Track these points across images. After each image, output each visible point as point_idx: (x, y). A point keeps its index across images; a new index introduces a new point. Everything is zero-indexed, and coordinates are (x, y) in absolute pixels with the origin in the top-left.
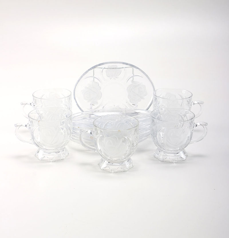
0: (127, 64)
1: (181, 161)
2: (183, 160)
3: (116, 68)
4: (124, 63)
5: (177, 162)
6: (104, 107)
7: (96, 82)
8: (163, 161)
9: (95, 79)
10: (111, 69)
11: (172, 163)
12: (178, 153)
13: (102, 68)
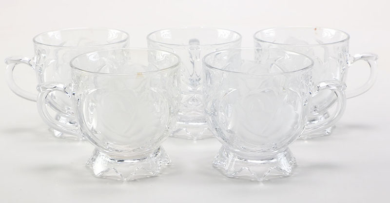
1: (280, 178)
2: (285, 177)
5: (269, 180)
8: (233, 178)
11: (257, 182)
12: (273, 159)
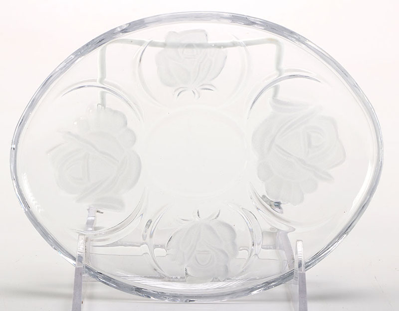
0: (249, 22)
3: (200, 46)
4: (236, 19)
6: (150, 221)
7: (115, 112)
9: (109, 96)
10: (180, 50)
13: (140, 43)
